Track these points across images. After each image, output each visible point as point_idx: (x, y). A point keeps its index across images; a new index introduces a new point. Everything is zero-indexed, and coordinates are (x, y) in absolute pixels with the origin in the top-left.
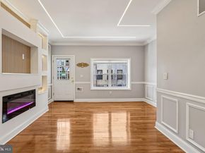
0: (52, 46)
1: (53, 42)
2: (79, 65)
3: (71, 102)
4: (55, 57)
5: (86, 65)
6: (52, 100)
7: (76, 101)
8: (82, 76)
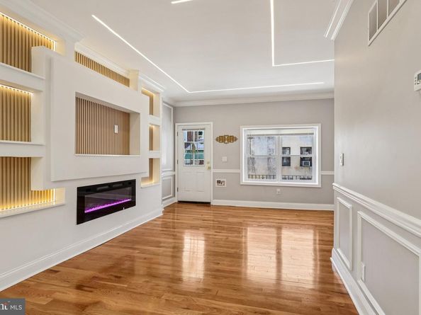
0: (175, 108)
1: (177, 101)
2: (221, 139)
3: (207, 204)
4: (179, 126)
5: (232, 139)
6: (175, 200)
7: (214, 202)
8: (225, 159)
